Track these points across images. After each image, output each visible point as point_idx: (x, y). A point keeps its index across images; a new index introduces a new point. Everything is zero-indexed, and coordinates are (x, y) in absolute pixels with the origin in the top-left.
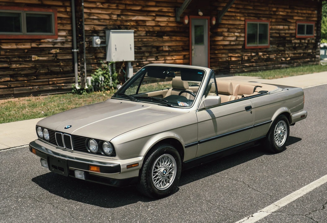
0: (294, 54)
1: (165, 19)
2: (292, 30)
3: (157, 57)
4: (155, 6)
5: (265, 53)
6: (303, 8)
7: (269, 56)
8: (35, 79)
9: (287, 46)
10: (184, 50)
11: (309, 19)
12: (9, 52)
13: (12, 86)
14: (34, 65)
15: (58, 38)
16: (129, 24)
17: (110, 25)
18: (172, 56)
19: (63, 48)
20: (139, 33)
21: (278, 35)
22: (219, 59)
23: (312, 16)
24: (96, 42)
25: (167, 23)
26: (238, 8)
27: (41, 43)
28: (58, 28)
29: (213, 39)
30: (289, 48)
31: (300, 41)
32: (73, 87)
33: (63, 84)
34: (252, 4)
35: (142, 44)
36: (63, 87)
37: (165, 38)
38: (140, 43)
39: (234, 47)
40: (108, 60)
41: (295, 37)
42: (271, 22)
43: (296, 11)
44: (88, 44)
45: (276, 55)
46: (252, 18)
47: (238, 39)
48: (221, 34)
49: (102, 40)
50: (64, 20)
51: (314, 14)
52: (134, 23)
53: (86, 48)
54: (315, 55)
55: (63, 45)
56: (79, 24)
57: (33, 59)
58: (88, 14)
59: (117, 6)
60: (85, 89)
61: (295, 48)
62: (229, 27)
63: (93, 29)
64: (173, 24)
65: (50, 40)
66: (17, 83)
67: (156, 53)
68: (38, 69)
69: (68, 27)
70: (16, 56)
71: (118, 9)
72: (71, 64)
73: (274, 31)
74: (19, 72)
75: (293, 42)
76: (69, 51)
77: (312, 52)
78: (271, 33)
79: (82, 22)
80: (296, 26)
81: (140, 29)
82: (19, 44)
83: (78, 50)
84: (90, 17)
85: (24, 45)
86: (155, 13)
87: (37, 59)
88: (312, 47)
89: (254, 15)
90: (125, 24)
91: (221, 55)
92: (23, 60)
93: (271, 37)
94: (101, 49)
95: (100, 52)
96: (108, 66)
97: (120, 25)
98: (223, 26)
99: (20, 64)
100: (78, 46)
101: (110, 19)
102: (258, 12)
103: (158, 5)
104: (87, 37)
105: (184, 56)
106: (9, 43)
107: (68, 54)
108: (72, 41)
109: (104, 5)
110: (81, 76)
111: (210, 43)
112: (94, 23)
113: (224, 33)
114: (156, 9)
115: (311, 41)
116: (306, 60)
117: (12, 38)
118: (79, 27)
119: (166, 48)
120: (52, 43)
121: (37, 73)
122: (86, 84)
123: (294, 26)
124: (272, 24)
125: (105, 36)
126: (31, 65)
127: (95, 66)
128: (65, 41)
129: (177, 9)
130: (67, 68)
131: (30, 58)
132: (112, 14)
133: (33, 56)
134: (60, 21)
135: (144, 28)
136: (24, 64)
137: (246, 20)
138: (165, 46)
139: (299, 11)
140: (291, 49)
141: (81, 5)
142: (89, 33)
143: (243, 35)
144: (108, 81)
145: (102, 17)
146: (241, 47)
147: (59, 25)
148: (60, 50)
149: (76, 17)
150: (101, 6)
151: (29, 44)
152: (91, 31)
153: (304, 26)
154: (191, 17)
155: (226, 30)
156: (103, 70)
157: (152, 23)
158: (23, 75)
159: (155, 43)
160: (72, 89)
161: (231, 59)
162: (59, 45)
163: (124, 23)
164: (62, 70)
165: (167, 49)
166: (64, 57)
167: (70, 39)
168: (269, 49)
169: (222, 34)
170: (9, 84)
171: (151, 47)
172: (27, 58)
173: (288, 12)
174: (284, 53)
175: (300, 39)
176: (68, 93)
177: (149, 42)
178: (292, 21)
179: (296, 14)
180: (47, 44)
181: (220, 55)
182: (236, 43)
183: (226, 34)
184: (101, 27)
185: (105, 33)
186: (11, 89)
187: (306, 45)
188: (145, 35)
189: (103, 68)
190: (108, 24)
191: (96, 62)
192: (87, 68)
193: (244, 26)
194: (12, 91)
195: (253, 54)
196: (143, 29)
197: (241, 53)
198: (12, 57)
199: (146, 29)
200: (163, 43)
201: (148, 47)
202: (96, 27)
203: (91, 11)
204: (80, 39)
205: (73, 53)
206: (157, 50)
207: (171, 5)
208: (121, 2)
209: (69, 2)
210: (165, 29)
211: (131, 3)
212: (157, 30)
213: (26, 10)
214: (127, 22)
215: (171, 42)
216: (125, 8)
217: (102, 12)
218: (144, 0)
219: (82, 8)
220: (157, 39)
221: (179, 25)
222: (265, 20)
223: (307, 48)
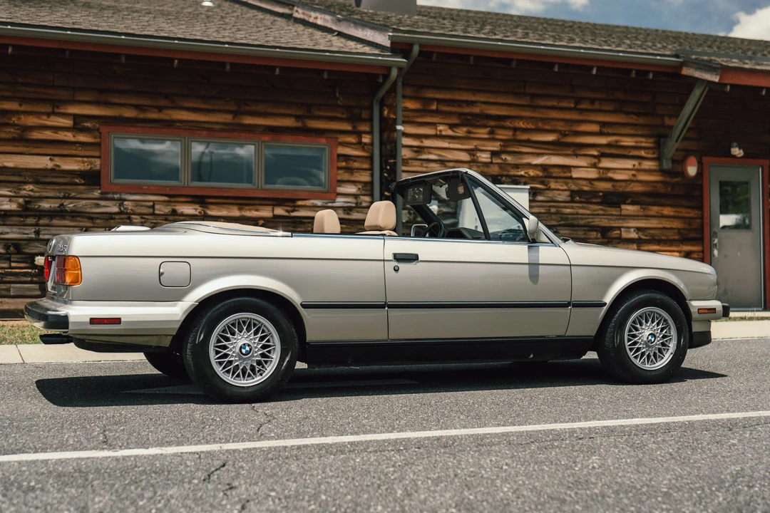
1: (629, 164)
4: (600, 134)
10: (684, 240)
15: (336, 197)
16: (523, 173)
19: (349, 220)
20: (550, 194)
25: (634, 172)
27: (296, 208)
28: (339, 178)
35: (559, 221)
37: (627, 210)
38: (553, 217)
44: (412, 216)
50: (355, 161)
52: (539, 171)
55: (348, 214)
56: (387, 169)
58: (415, 149)
59: (491, 133)
64: (652, 175)
65: (319, 203)
71: (494, 139)
79: (394, 165)
81: (553, 185)
82: (247, 208)
84: (418, 155)
85: (257, 210)
86: (599, 149)
90: (513, 172)
97: (498, 176)
101: (473, 162)
103: (605, 130)
106: (225, 206)
109: (456, 130)
114: (603, 140)
117: (231, 194)
118: (385, 174)
119: (629, 232)
128: (354, 205)
129: (662, 140)
132: (477, 149)
134: (344, 164)
135: (567, 184)
138: (627, 228)
141: (395, 130)
145: (449, 156)
147: (340, 172)
149: (381, 156)
150: (450, 133)
151: (270, 208)
154: (705, 159)
157: (588, 172)
159: (597, 220)
162: (338, 214)
163: (508, 171)
165: (633, 235)
167: (366, 202)
171: (585, 228)
177: (579, 216)
180: (310, 210)
188: (569, 199)
196: (561, 186)
199: (570, 185)
200: (620, 222)
201: (576, 228)
203: (422, 142)
206: (603, 236)
207: (645, 132)
208: (503, 123)
209: (369, 123)
210: (626, 186)
211: (530, 126)
212: (602, 190)
213: (266, 138)
214: (518, 168)
215: (647, 219)
216: (512, 138)
217: (452, 146)
218: (565, 121)
219: (395, 136)
220: (604, 210)
221: (668, 179)
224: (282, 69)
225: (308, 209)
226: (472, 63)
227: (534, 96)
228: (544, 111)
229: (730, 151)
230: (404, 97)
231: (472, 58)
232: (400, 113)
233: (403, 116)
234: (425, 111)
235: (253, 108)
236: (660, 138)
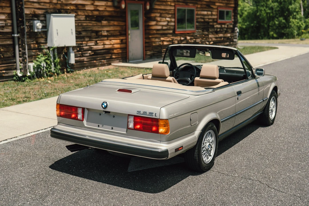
0: (216, 38)
1: (103, 3)
2: (214, 15)
3: (96, 41)
5: (192, 38)
7: (195, 41)
9: (210, 30)
10: (121, 35)
11: (228, 5)
16: (68, 8)
17: (50, 9)
18: (110, 40)
19: (3, 32)
20: (78, 17)
21: (203, 20)
22: (153, 43)
23: (230, 2)
24: (37, 27)
25: (105, 7)
29: (147, 24)
30: (212, 33)
31: (221, 26)
32: (14, 74)
33: (4, 71)
35: (82, 29)
36: (4, 74)
37: (104, 23)
38: (80, 27)
39: (166, 32)
40: (49, 45)
41: (217, 22)
42: (197, 8)
44: (29, 29)
45: (201, 39)
46: (181, 3)
47: (169, 24)
48: (154, 19)
49: (43, 25)
51: (232, 1)
52: (74, 6)
53: (27, 32)
54: (233, 39)
55: (2, 29)
56: (19, 7)
60: (27, 76)
61: (217, 33)
62: (161, 12)
63: (33, 13)
64: (111, 8)
67: (96, 38)
69: (8, 11)
72: (12, 50)
73: (199, 17)
75: (215, 26)
76: (9, 36)
77: (231, 36)
78: (197, 18)
79: (22, 5)
80: (217, 12)
81: (79, 13)
83: (19, 35)
88: (231, 31)
89: (182, 1)
90: (66, 8)
91: (155, 40)
93: (197, 22)
94: (42, 33)
95: (41, 37)
96: (50, 52)
97: (60, 9)
98: (156, 11)
100: (19, 30)
101: (50, 3)
104: (28, 21)
105: (122, 40)
107: (9, 38)
108: (12, 25)
110: (23, 62)
111: (145, 28)
112: (34, 7)
113: (157, 18)
115: (230, 26)
116: (226, 43)
118: (19, 10)
119: (104, 32)
122: (28, 71)
123: (216, 12)
124: (198, 10)
125: (45, 20)
127: (36, 51)
128: (4, 25)
130: (7, 54)
135: (84, 12)
137: (176, 6)
138: (104, 31)
140: (213, 33)
142: (29, 17)
143: (173, 20)
144: (50, 67)
146: (171, 32)
149: (16, 1)
152: (31, 15)
153: (224, 12)
154: (127, 1)
155: (158, 15)
156: (45, 56)
157: (91, 7)
159: (94, 28)
160: (13, 76)
161: (163, 43)
163: (64, 7)
164: (2, 57)
165: (106, 34)
166: (4, 42)
167: (10, 23)
168: (195, 33)
171: (90, 32)
174: (207, 38)
175: (221, 24)
176: (10, 80)
177: (89, 26)
178: (214, 7)
179: (217, 1)
181: (153, 40)
182: (167, 28)
183: (159, 19)
184: (41, 10)
185: (45, 17)
187: (225, 29)
188: (85, 19)
189: (45, 53)
190: (48, 7)
191: (37, 48)
192: (28, 54)
193: (174, 11)
195: (182, 38)
196: (82, 13)
197: (172, 37)
199: (85, 13)
200: (102, 28)
201: (88, 32)
202: (36, 10)
204: (20, 23)
205: (13, 38)
206: (97, 35)
210: (103, 13)
212: (96, 15)
214: (67, 6)
215: (110, 27)
220: (97, 24)
221: (116, 10)
222: (191, 6)
223: (226, 32)
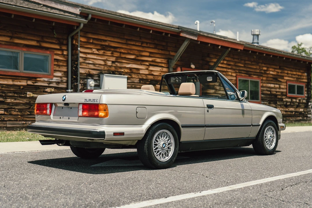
0: (286, 111)
1: (158, 69)
2: (283, 89)
4: (149, 56)
6: (292, 70)
8: (28, 115)
9: (278, 103)
11: (299, 80)
12: (5, 87)
13: (5, 119)
14: (28, 101)
15: (53, 78)
16: (123, 71)
17: (105, 70)
19: (58, 87)
20: (132, 79)
21: (269, 93)
23: (302, 77)
24: (90, 84)
25: (160, 72)
26: (229, 65)
27: (36, 81)
28: (54, 69)
29: (205, 91)
30: (280, 106)
31: (292, 100)
34: (243, 62)
37: (158, 87)
41: (286, 95)
42: (262, 80)
43: (286, 72)
44: (83, 86)
46: (243, 75)
49: (96, 84)
50: (61, 62)
51: (304, 76)
52: (129, 70)
53: (81, 89)
54: (307, 114)
55: (58, 85)
56: (74, 66)
57: (28, 96)
58: (84, 58)
59: (112, 53)
61: (286, 106)
63: (88, 73)
65: (46, 79)
66: (11, 117)
68: (32, 105)
69: (65, 69)
70: (11, 91)
71: (113, 56)
73: (265, 89)
74: (13, 107)
75: (284, 100)
76: (64, 91)
77: (304, 111)
78: (262, 90)
79: (77, 65)
80: (287, 86)
81: (133, 76)
82: (16, 80)
83: (72, 91)
84: (85, 61)
85: (20, 82)
86: (149, 62)
87: (32, 96)
88: (304, 106)
89: (245, 72)
90: (120, 70)
92: (18, 96)
93: (263, 94)
97: (114, 71)
99: (15, 99)
100: (73, 86)
101: (105, 65)
102: (248, 70)
103: (151, 55)
104: (82, 79)
106: (6, 79)
108: (67, 82)
109: (99, 51)
112: (89, 67)
113: (216, 87)
114: (150, 59)
115: (302, 101)
116: (298, 118)
117: (9, 74)
118: (74, 69)
120: (48, 82)
121: (31, 109)
123: (285, 85)
124: (263, 82)
125: (99, 80)
126: (25, 101)
128: (60, 81)
129: (170, 60)
131: (25, 95)
132: (107, 60)
133: (28, 93)
134: (56, 63)
135: (138, 76)
136: (18, 100)
137: (237, 76)
139: (289, 72)
140: (282, 106)
141: (77, 50)
142: (84, 76)
145: (96, 62)
147: (55, 66)
148: (55, 89)
149: (72, 61)
150: (97, 52)
151: (26, 81)
152: (86, 74)
153: (294, 86)
154: (183, 69)
157: (145, 71)
158: (17, 110)
162: (54, 85)
163: (118, 70)
167: (65, 80)
169: (214, 87)
170: (3, 117)
172: (22, 94)
173: (278, 72)
175: (291, 98)
178: (282, 81)
179: (286, 75)
180: (42, 83)
183: (218, 88)
184: (95, 71)
185: (99, 77)
186: (4, 122)
187: (297, 104)
188: (139, 82)
190: (103, 69)
193: (235, 81)
194: (5, 124)
196: (136, 76)
198: (8, 92)
199: (139, 76)
202: (90, 70)
203: (87, 56)
204: (75, 80)
207: (164, 57)
208: (116, 50)
209: (66, 46)
210: (158, 78)
211: (126, 52)
212: (150, 79)
213: (24, 49)
214: (121, 68)
216: (119, 56)
217: (98, 58)
218: (138, 50)
219: (78, 52)
222: (256, 78)
223: (298, 106)
224: (36, 19)
225: (42, 82)
226: (109, 24)
227: (127, 40)
228: (131, 46)
229: (190, 66)
230: (81, 36)
231: (109, 22)
232: (79, 43)
233: (80, 44)
234: (88, 43)
235: (19, 35)
236: (169, 60)
